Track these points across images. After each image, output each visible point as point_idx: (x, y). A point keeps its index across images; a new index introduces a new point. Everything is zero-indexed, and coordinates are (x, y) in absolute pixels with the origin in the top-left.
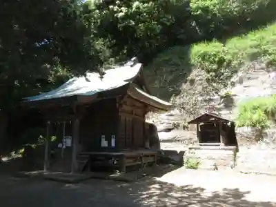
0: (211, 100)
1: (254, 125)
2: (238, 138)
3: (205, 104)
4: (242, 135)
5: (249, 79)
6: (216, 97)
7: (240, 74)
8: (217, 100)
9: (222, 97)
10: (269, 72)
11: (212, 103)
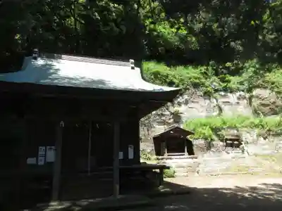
0: (162, 115)
1: (206, 139)
2: (194, 148)
3: (158, 117)
4: (198, 147)
5: (193, 102)
6: (167, 113)
7: (186, 97)
8: (168, 115)
9: (172, 114)
10: (205, 99)
11: (163, 118)
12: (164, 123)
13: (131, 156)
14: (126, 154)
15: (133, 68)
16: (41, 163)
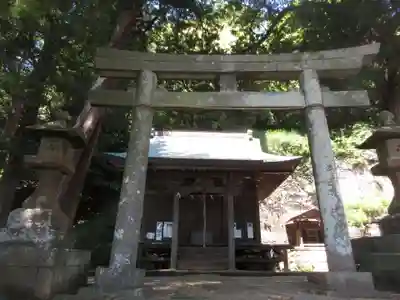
3: (290, 199)
6: (303, 193)
8: (304, 196)
11: (299, 200)
12: (300, 206)
13: (250, 235)
14: (245, 233)
15: (251, 139)
16: (159, 238)
